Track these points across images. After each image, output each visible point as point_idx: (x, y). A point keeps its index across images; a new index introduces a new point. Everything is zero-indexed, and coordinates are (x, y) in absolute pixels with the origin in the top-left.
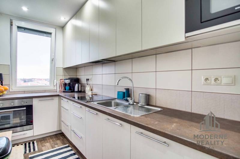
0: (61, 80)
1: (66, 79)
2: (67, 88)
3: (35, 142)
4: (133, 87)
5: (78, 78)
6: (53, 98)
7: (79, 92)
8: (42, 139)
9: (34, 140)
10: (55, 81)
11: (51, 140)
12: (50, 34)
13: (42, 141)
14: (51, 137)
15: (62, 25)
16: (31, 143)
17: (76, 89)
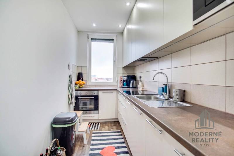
0: (121, 77)
1: (124, 77)
2: (125, 83)
3: (99, 124)
4: (168, 83)
5: (134, 76)
6: (113, 91)
7: (133, 87)
8: (104, 123)
9: (99, 122)
10: (117, 78)
11: (110, 125)
12: (113, 40)
13: (104, 124)
14: (110, 122)
15: (121, 31)
16: (97, 124)
17: (131, 86)
